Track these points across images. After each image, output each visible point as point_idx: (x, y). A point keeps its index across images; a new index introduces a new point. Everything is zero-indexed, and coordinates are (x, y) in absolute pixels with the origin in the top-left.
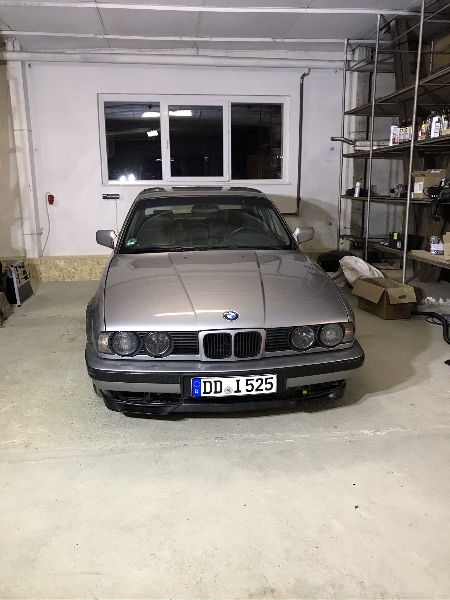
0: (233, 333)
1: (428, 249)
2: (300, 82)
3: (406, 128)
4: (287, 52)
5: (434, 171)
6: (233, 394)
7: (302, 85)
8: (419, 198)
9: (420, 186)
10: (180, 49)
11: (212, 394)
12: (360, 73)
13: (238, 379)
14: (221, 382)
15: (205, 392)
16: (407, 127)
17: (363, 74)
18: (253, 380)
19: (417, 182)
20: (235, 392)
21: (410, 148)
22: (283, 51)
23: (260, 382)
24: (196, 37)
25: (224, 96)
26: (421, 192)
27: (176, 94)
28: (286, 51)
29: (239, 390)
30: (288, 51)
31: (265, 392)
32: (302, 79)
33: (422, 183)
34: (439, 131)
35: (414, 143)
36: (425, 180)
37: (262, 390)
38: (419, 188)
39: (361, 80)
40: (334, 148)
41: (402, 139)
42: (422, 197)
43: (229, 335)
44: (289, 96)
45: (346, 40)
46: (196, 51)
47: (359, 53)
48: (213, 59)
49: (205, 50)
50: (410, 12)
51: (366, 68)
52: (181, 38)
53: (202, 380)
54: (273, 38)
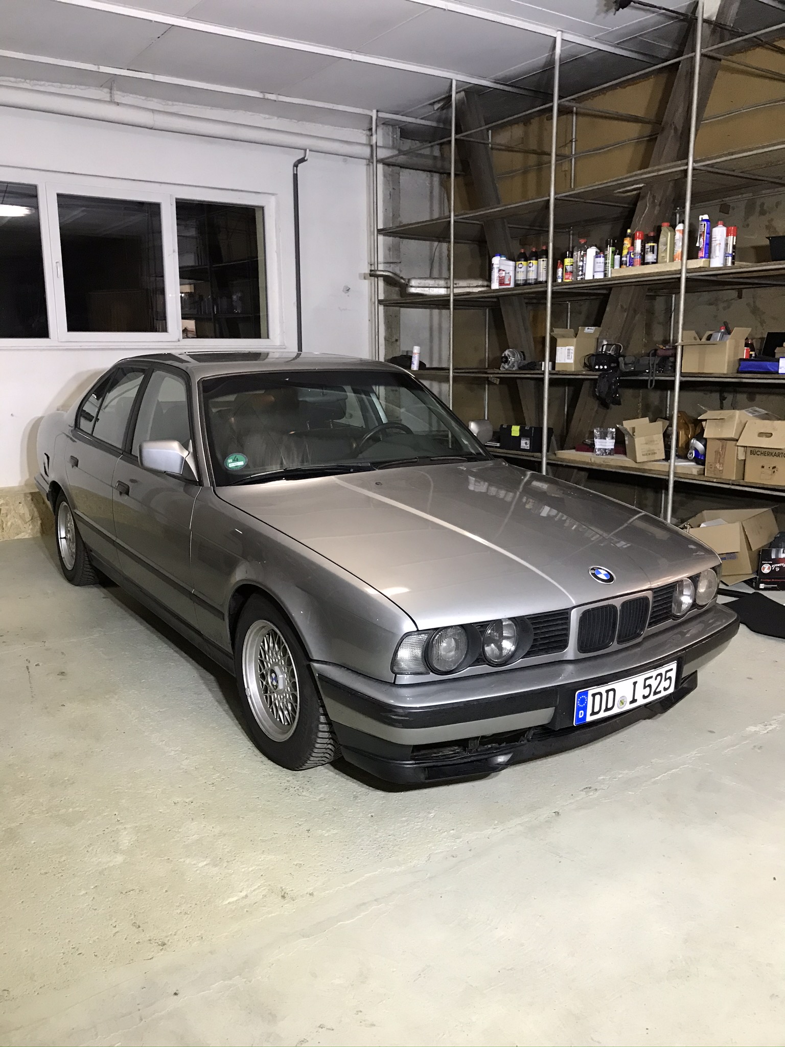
0: (618, 603)
1: (591, 448)
2: (292, 174)
3: (529, 262)
4: (268, 119)
5: (588, 329)
6: (628, 707)
7: (295, 176)
8: (568, 370)
9: (569, 353)
10: (77, 86)
11: (602, 715)
12: (386, 167)
13: (634, 680)
14: (614, 690)
15: (593, 713)
16: (531, 261)
17: (391, 169)
18: (651, 677)
19: (562, 346)
20: (631, 702)
21: (545, 292)
22: (261, 115)
23: (659, 678)
24: (128, 69)
25: (163, 185)
26: (572, 361)
27: (73, 173)
28: (267, 116)
29: (635, 698)
30: (272, 117)
31: (663, 694)
32: (295, 168)
33: (572, 348)
34: (603, 270)
35: (553, 286)
36: (577, 343)
37: (660, 692)
38: (566, 355)
39: (388, 178)
40: (350, 289)
41: (522, 279)
42: (573, 370)
43: (613, 607)
44: (273, 194)
45: (375, 111)
46: (108, 95)
47: (383, 134)
48: (151, 113)
49: (126, 94)
50: (495, 82)
51: (396, 160)
52: (96, 67)
53: (591, 692)
54: (261, 92)
